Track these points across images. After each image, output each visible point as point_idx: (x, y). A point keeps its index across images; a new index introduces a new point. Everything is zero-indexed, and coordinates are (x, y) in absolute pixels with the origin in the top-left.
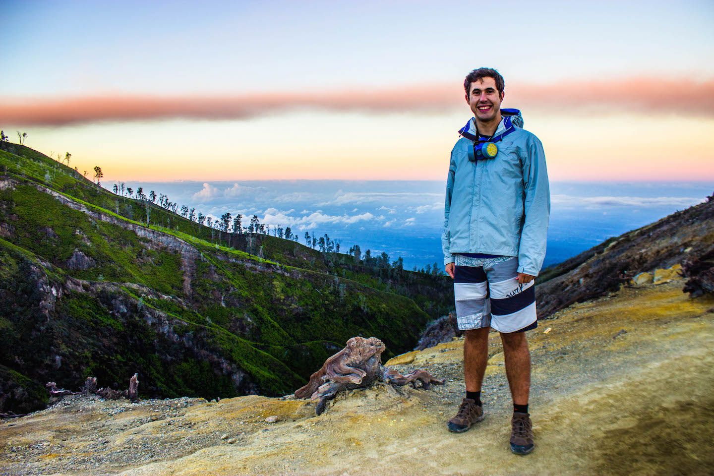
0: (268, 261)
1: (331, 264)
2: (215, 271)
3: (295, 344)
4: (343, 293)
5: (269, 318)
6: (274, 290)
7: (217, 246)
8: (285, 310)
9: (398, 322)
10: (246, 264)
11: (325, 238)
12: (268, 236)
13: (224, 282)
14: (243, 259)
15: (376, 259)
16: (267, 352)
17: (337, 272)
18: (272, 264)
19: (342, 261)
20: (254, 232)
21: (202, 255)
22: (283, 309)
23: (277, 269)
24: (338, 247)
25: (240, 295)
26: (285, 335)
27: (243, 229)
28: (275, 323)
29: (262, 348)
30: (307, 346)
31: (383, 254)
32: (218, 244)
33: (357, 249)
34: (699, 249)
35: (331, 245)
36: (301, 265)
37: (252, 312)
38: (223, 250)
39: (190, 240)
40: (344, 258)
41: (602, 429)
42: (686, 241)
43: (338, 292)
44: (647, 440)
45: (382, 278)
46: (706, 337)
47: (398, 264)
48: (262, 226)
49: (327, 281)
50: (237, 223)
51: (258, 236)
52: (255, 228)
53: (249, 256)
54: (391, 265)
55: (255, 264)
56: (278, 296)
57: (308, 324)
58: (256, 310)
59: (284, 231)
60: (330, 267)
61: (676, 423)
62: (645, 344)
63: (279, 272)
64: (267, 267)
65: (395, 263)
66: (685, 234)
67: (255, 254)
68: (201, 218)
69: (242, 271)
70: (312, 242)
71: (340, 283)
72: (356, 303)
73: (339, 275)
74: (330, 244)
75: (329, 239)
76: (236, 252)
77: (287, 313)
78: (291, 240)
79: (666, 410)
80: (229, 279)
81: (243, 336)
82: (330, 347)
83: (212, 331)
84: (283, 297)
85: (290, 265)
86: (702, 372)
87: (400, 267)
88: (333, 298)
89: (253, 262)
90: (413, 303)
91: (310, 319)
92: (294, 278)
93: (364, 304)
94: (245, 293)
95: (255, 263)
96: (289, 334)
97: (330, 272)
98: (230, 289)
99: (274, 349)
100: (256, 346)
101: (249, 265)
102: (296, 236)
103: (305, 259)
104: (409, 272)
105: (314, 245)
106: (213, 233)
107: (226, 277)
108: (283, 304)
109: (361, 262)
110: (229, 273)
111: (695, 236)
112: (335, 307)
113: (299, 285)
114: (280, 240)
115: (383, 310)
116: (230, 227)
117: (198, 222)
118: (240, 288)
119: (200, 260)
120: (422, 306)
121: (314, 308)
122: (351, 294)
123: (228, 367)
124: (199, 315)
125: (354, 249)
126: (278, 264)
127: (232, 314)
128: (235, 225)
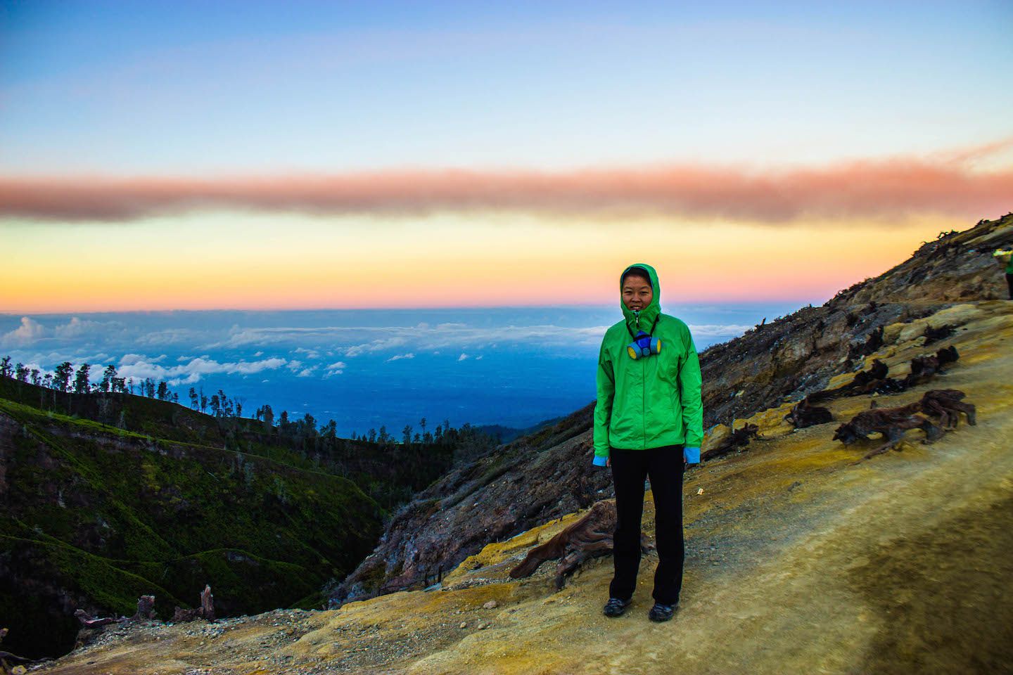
0: (133, 434)
1: (231, 434)
2: (48, 453)
3: (179, 557)
4: (251, 476)
5: (138, 521)
6: (143, 477)
7: (50, 414)
8: (162, 506)
9: (332, 514)
10: (98, 440)
11: (220, 397)
12: (133, 397)
13: (63, 470)
14: (93, 432)
15: (296, 423)
16: (136, 573)
17: (240, 446)
18: (139, 438)
19: (246, 429)
20: (110, 390)
21: (25, 428)
22: (159, 504)
23: (148, 445)
24: (239, 409)
25: (90, 488)
26: (163, 544)
27: (91, 387)
28: (146, 527)
29: (128, 567)
30: (198, 559)
31: (307, 417)
32: (51, 411)
33: (267, 412)
34: (753, 391)
35: (229, 406)
36: (184, 437)
37: (109, 512)
38: (61, 419)
39: (4, 405)
40: (248, 425)
41: (843, 568)
42: (736, 382)
43: (243, 476)
44: (887, 573)
45: (306, 452)
46: (881, 482)
47: (329, 431)
48: (122, 381)
49: (225, 461)
50: (83, 377)
51: (114, 396)
52: (111, 384)
53: (103, 427)
54: (319, 432)
55: (112, 439)
56: (150, 486)
57: (198, 525)
58: (116, 509)
59: (156, 389)
60: (228, 438)
61: (902, 557)
62: (828, 494)
63: (152, 449)
64: (131, 443)
65: (324, 429)
66: (734, 374)
67: (113, 424)
68: (22, 372)
69: (93, 451)
70: (200, 403)
71: (244, 461)
72: (270, 490)
73: (244, 450)
74: (226, 404)
75: (225, 397)
76: (82, 422)
77: (165, 511)
78: (168, 400)
79: (885, 547)
80: (71, 464)
81: (95, 551)
82: (233, 558)
83: (44, 547)
84: (158, 487)
85: (166, 439)
86: (895, 513)
87: (332, 434)
88: (235, 484)
89: (110, 436)
90: (353, 486)
91: (200, 517)
92: (175, 457)
93: (282, 491)
94: (98, 485)
95: (114, 437)
96: (170, 543)
97: (229, 447)
98: (73, 479)
99: (147, 568)
100: (118, 565)
101: (103, 441)
102: (176, 394)
103: (190, 428)
104: (345, 440)
105: (203, 407)
106: (43, 395)
107: (65, 461)
108: (159, 497)
109: (275, 429)
110: (71, 455)
111: (746, 376)
112: (239, 497)
113: (182, 468)
114: (149, 401)
115: (309, 497)
116: (70, 383)
117: (16, 378)
118: (89, 475)
119: (21, 436)
120: (367, 490)
121: (206, 501)
122: (262, 477)
123: (73, 602)
124: (22, 524)
125: (262, 412)
126: (149, 438)
127: (76, 518)
128: (78, 381)
